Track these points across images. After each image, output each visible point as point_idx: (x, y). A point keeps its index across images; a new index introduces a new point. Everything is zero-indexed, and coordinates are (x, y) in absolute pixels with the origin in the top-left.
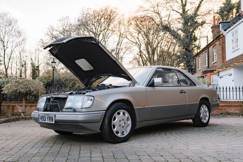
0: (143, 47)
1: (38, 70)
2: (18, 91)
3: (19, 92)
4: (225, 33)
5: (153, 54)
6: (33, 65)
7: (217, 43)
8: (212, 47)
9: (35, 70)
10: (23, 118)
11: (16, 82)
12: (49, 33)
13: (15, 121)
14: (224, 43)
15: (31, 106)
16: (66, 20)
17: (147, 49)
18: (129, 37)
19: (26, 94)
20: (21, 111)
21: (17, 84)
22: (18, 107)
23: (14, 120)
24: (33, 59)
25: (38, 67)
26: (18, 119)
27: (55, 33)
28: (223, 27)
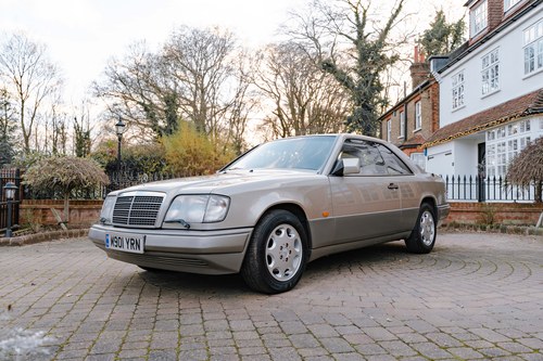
0: (284, 100)
1: (88, 139)
2: (55, 181)
3: (57, 183)
4: (438, 77)
5: (302, 112)
6: (77, 128)
7: (424, 95)
8: (413, 102)
9: (82, 140)
10: (65, 234)
11: (50, 162)
12: (110, 71)
13: (50, 240)
14: (437, 95)
15: (80, 210)
16: (141, 46)
17: (291, 105)
18: (259, 82)
19: (72, 185)
20: (60, 220)
21: (52, 166)
22: (53, 210)
23: (47, 238)
24: (79, 120)
25: (88, 133)
26: (56, 237)
27: (120, 71)
28: (436, 66)
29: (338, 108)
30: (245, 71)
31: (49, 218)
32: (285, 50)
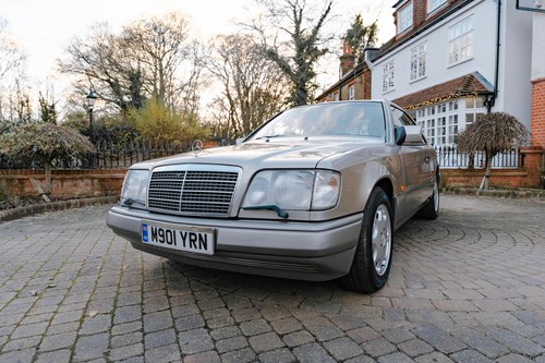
0: (232, 83)
2: (35, 150)
3: (38, 151)
4: (370, 65)
5: (246, 94)
6: (42, 102)
7: (358, 80)
8: (347, 86)
10: (49, 207)
11: (27, 129)
12: (73, 49)
13: (33, 215)
14: (369, 80)
15: (62, 180)
16: (104, 28)
17: (237, 87)
18: (211, 66)
20: (41, 191)
21: (30, 134)
22: (32, 180)
23: (29, 213)
25: (53, 107)
26: (40, 210)
27: (83, 50)
28: (370, 56)
29: (275, 91)
30: (199, 56)
31: (27, 189)
32: (234, 40)
